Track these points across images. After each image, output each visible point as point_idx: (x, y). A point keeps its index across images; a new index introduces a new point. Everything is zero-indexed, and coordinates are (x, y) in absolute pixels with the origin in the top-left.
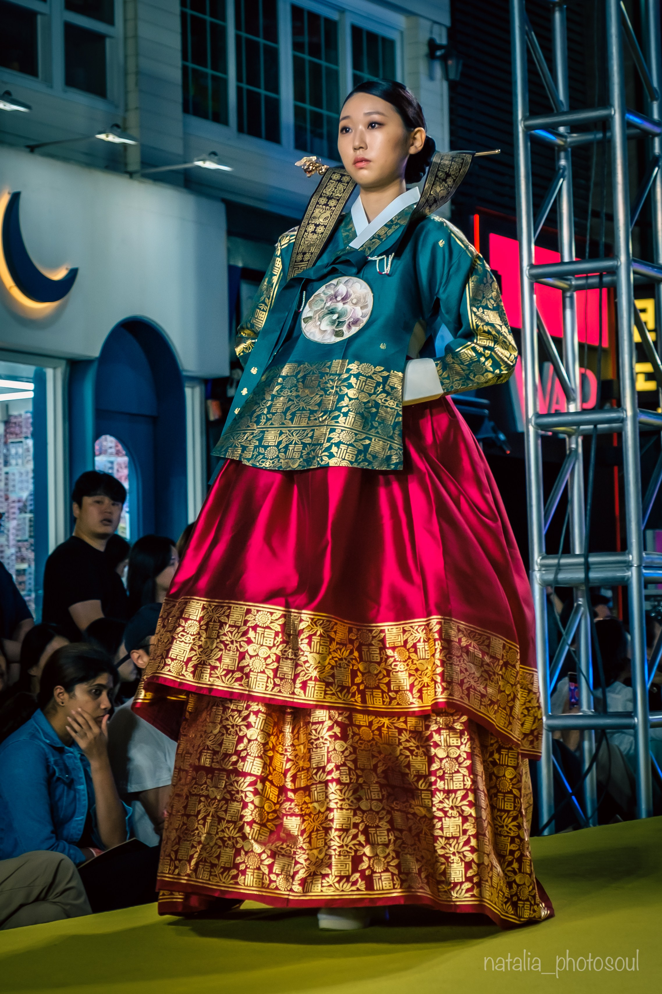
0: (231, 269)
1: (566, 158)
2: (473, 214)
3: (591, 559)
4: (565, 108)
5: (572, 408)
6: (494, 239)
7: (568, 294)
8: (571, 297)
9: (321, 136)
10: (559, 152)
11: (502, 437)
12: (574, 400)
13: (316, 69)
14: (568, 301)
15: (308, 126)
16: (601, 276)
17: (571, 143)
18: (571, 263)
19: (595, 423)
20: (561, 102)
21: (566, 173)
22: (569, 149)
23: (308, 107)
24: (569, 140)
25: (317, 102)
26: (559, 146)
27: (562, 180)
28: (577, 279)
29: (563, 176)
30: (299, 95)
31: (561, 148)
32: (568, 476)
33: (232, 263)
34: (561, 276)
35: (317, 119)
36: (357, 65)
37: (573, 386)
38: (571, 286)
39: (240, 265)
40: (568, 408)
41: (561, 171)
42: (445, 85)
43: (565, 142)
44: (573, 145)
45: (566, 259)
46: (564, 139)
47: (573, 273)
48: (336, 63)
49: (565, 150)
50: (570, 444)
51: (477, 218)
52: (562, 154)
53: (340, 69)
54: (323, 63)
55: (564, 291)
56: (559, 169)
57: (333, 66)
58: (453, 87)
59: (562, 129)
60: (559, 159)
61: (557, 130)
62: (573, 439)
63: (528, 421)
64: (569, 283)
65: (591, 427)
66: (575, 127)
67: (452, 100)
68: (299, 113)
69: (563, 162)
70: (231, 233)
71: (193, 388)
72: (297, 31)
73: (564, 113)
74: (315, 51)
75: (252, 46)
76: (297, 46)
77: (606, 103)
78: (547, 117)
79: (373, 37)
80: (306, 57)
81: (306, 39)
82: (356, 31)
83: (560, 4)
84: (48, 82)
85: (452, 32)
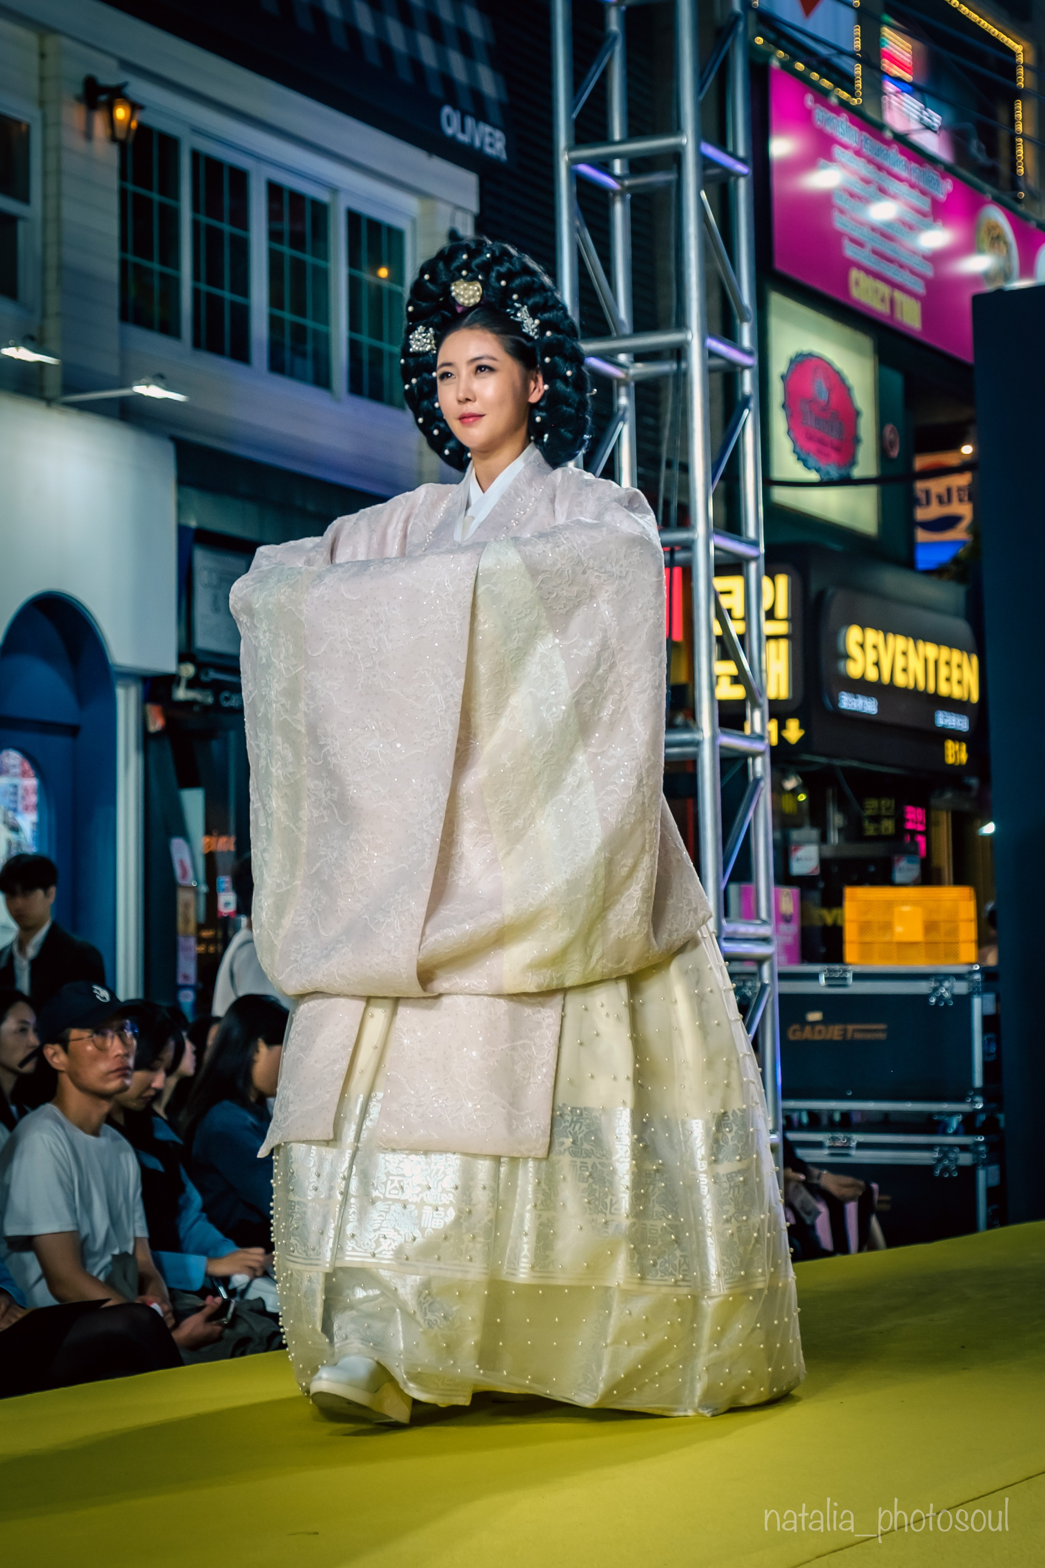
0: (182, 531)
1: (628, 395)
4: (627, 329)
9: (303, 355)
10: (618, 386)
13: (299, 267)
15: (287, 341)
16: (672, 552)
17: (634, 376)
20: (622, 322)
21: (627, 415)
22: (632, 384)
23: (287, 316)
24: (632, 371)
25: (299, 309)
26: (619, 380)
27: (620, 425)
29: (623, 419)
30: (276, 300)
31: (621, 382)
33: (184, 522)
35: (299, 332)
36: (353, 261)
39: (193, 523)
41: (621, 413)
43: (627, 374)
44: (637, 378)
46: (625, 370)
48: (325, 256)
49: (626, 385)
52: (623, 390)
53: (331, 266)
54: (308, 258)
56: (619, 409)
57: (321, 263)
59: (622, 358)
60: (618, 396)
61: (616, 358)
66: (640, 356)
68: (275, 324)
69: (623, 401)
70: (181, 482)
71: (127, 687)
72: (274, 215)
73: (625, 337)
74: (297, 242)
75: (214, 236)
76: (274, 236)
77: (681, 324)
78: (604, 341)
79: (375, 226)
80: (286, 250)
81: (286, 226)
82: (354, 218)
83: (622, 194)
85: (480, 221)
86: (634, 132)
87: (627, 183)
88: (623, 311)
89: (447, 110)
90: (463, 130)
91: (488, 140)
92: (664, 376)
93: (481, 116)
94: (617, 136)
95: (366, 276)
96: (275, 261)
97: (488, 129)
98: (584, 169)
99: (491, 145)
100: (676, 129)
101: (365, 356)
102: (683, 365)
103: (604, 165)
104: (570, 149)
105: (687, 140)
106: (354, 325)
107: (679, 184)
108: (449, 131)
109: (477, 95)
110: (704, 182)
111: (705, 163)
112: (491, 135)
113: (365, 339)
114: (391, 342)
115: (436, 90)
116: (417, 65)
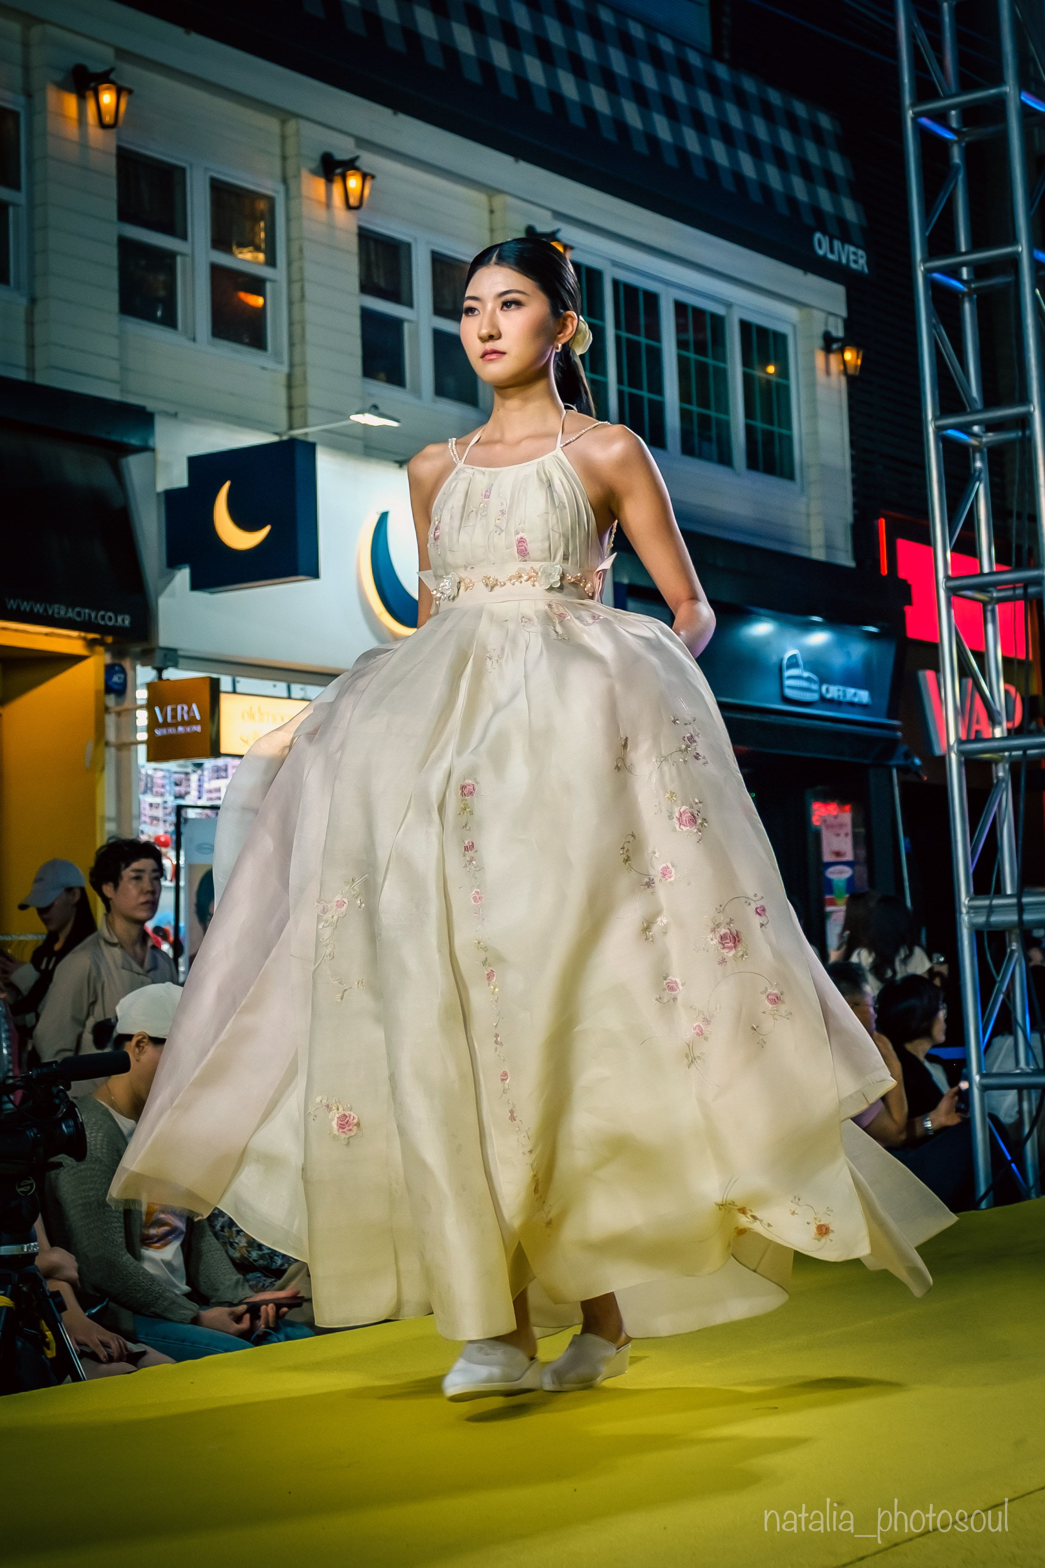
0: (617, 587)
1: (982, 460)
2: (878, 518)
3: (1024, 900)
4: (979, 405)
5: (998, 733)
6: (902, 544)
7: (989, 608)
8: (993, 610)
9: (709, 439)
10: (974, 453)
11: (917, 761)
12: (1000, 724)
13: (702, 368)
14: (989, 614)
15: (696, 430)
16: (1025, 588)
17: (986, 443)
18: (991, 573)
19: (1024, 748)
20: (974, 400)
21: (983, 475)
22: (985, 450)
23: (694, 408)
24: (984, 440)
25: (704, 402)
26: (974, 447)
27: (977, 484)
28: (999, 591)
29: (979, 479)
30: (685, 396)
31: (976, 449)
32: (996, 807)
33: (617, 580)
34: (981, 588)
35: (705, 421)
36: (747, 362)
37: (998, 708)
38: (992, 598)
39: (626, 581)
40: (993, 733)
41: (977, 474)
42: (843, 380)
43: (981, 442)
44: (988, 445)
45: (986, 570)
46: (979, 439)
47: (994, 585)
48: (723, 359)
49: (981, 451)
50: (997, 772)
51: (882, 523)
52: (978, 456)
53: (729, 366)
54: (710, 361)
55: (985, 604)
56: (975, 471)
57: (721, 364)
58: (852, 381)
59: (976, 429)
60: (974, 460)
61: (971, 429)
62: (1000, 765)
63: (949, 747)
64: (989, 595)
65: (1020, 753)
66: (990, 426)
67: (851, 396)
68: (685, 415)
69: (978, 464)
72: (681, 328)
73: (977, 412)
74: (701, 348)
75: (633, 346)
76: (682, 344)
78: (960, 416)
79: (763, 332)
80: (692, 355)
81: (691, 336)
82: (745, 326)
83: (969, 294)
84: (417, 392)
85: (848, 324)
86: (976, 244)
87: (972, 286)
88: (975, 393)
89: (818, 236)
90: (832, 251)
91: (852, 257)
92: (1012, 442)
93: (846, 239)
94: (963, 250)
95: (757, 373)
96: (683, 364)
97: (852, 249)
98: (937, 276)
99: (856, 262)
100: (1013, 240)
101: (760, 438)
102: (1028, 432)
103: (953, 272)
104: (924, 261)
105: (1022, 248)
106: (749, 413)
108: (821, 252)
109: (842, 222)
112: (855, 254)
113: (759, 424)
114: (780, 426)
115: (809, 219)
116: (792, 201)
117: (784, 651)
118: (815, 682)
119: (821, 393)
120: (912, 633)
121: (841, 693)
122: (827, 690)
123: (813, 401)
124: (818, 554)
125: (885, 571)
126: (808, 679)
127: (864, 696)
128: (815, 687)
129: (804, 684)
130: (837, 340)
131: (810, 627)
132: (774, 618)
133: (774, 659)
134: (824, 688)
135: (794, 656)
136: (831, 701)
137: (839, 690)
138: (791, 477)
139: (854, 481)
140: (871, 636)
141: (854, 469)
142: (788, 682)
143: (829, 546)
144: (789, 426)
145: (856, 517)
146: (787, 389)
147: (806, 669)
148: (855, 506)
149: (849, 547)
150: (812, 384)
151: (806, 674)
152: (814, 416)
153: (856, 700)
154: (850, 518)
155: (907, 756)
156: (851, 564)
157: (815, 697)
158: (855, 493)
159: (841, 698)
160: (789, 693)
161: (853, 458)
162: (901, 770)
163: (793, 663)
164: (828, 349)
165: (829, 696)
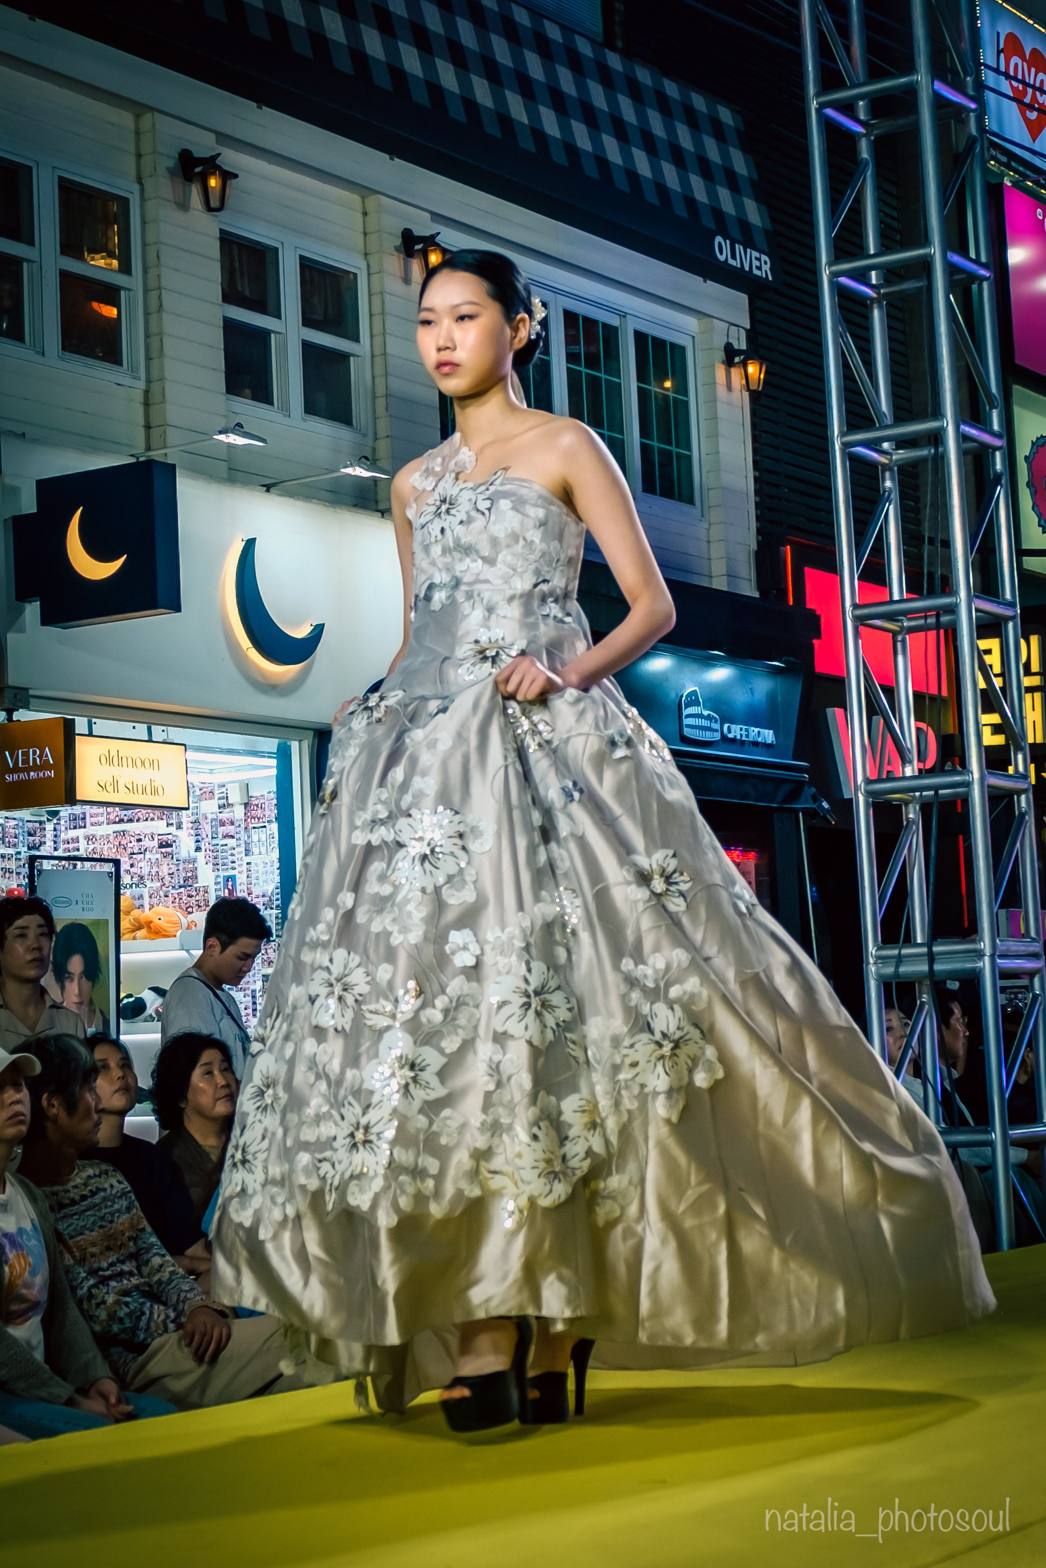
1: (892, 479)
2: (785, 546)
3: (936, 949)
4: (889, 420)
5: (909, 771)
6: (809, 573)
7: (900, 638)
8: (903, 641)
10: (883, 471)
11: (825, 805)
12: (911, 762)
13: (594, 383)
14: (899, 645)
16: (938, 616)
17: (897, 461)
18: (901, 601)
19: (936, 788)
20: (884, 413)
21: (892, 496)
22: (896, 469)
24: (895, 457)
25: (597, 421)
26: (884, 465)
27: (888, 504)
28: (910, 619)
29: (889, 500)
31: (886, 467)
32: (906, 851)
34: (890, 617)
36: (642, 377)
37: (909, 746)
38: (902, 627)
40: (903, 771)
41: (887, 494)
42: (746, 395)
43: (891, 460)
44: (899, 463)
45: (896, 597)
46: (889, 457)
47: (905, 613)
48: (618, 375)
49: (891, 470)
50: (907, 814)
51: (788, 550)
52: (887, 474)
53: (623, 382)
54: (603, 376)
55: (895, 634)
56: (884, 491)
57: (614, 379)
58: (755, 397)
59: (886, 445)
60: (884, 480)
61: (880, 446)
62: (911, 806)
63: (857, 788)
64: (900, 624)
65: (932, 793)
66: (902, 443)
67: (754, 413)
69: (888, 484)
72: (571, 340)
73: (888, 427)
74: (592, 362)
76: (572, 357)
77: (937, 413)
78: (868, 431)
79: (659, 343)
80: (583, 369)
81: (581, 348)
82: (640, 337)
83: (878, 301)
84: (285, 410)
85: (752, 335)
86: (886, 246)
87: (882, 291)
88: (884, 406)
89: (719, 239)
90: (734, 257)
91: (755, 263)
92: (923, 460)
93: (749, 243)
94: (872, 252)
95: (654, 388)
96: (573, 379)
97: (755, 254)
98: (843, 280)
99: (759, 268)
100: (925, 241)
101: (656, 459)
102: (940, 450)
103: (861, 276)
104: (830, 264)
105: (935, 250)
106: (644, 433)
107: (929, 290)
108: (722, 258)
109: (744, 224)
110: (951, 286)
111: (951, 269)
112: (759, 259)
113: (655, 444)
114: (677, 447)
115: (708, 222)
116: (690, 202)
117: (684, 687)
118: (716, 722)
119: (722, 410)
120: (821, 667)
121: (744, 733)
122: (730, 731)
123: (714, 418)
124: (720, 584)
125: (791, 603)
126: (709, 718)
127: (768, 736)
128: (716, 726)
129: (705, 723)
130: (739, 352)
131: (710, 662)
132: (672, 653)
133: (673, 695)
134: (726, 726)
135: (694, 693)
136: (734, 740)
137: (741, 729)
138: (691, 501)
139: (757, 505)
140: (776, 671)
141: (757, 492)
142: (686, 721)
143: (731, 576)
144: (689, 448)
145: (759, 543)
146: (686, 404)
147: (705, 708)
148: (759, 531)
149: (753, 576)
150: (713, 400)
151: (706, 713)
152: (714, 436)
153: (760, 740)
154: (754, 546)
155: (815, 799)
156: (756, 595)
157: (717, 737)
158: (758, 518)
159: (744, 738)
160: (687, 732)
161: (756, 479)
162: (809, 814)
163: (693, 700)
164: (729, 363)
165: (731, 736)
